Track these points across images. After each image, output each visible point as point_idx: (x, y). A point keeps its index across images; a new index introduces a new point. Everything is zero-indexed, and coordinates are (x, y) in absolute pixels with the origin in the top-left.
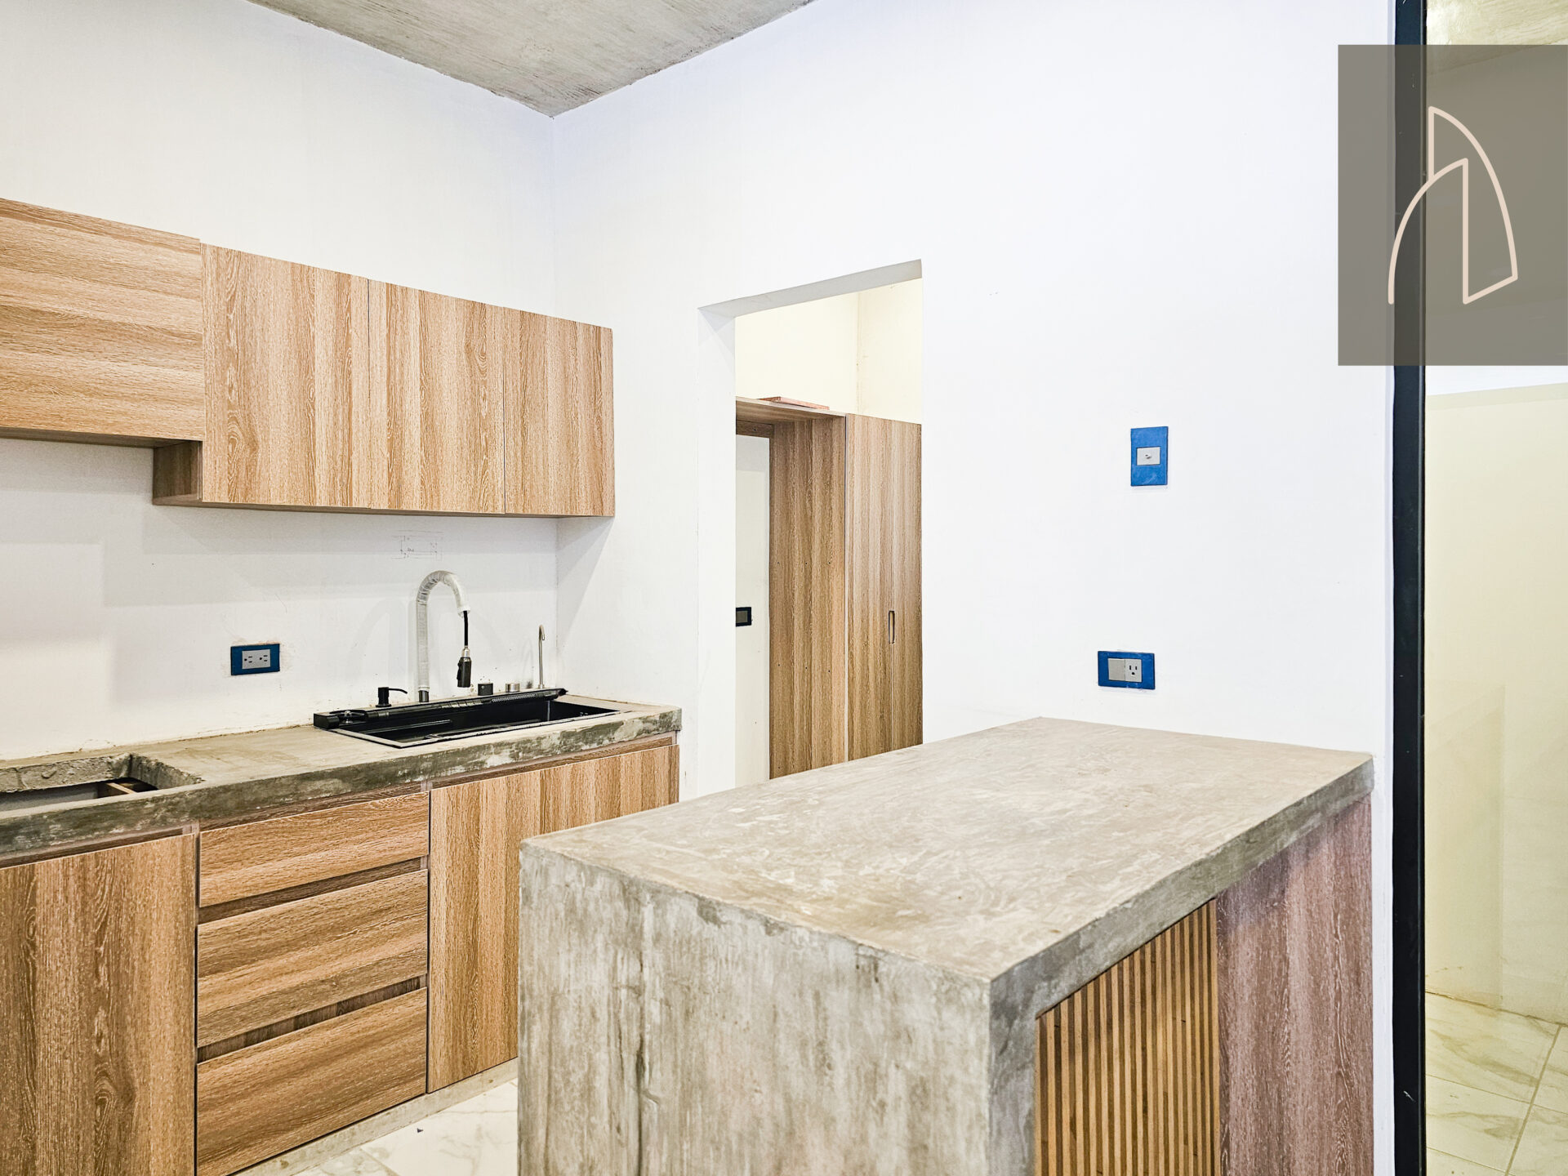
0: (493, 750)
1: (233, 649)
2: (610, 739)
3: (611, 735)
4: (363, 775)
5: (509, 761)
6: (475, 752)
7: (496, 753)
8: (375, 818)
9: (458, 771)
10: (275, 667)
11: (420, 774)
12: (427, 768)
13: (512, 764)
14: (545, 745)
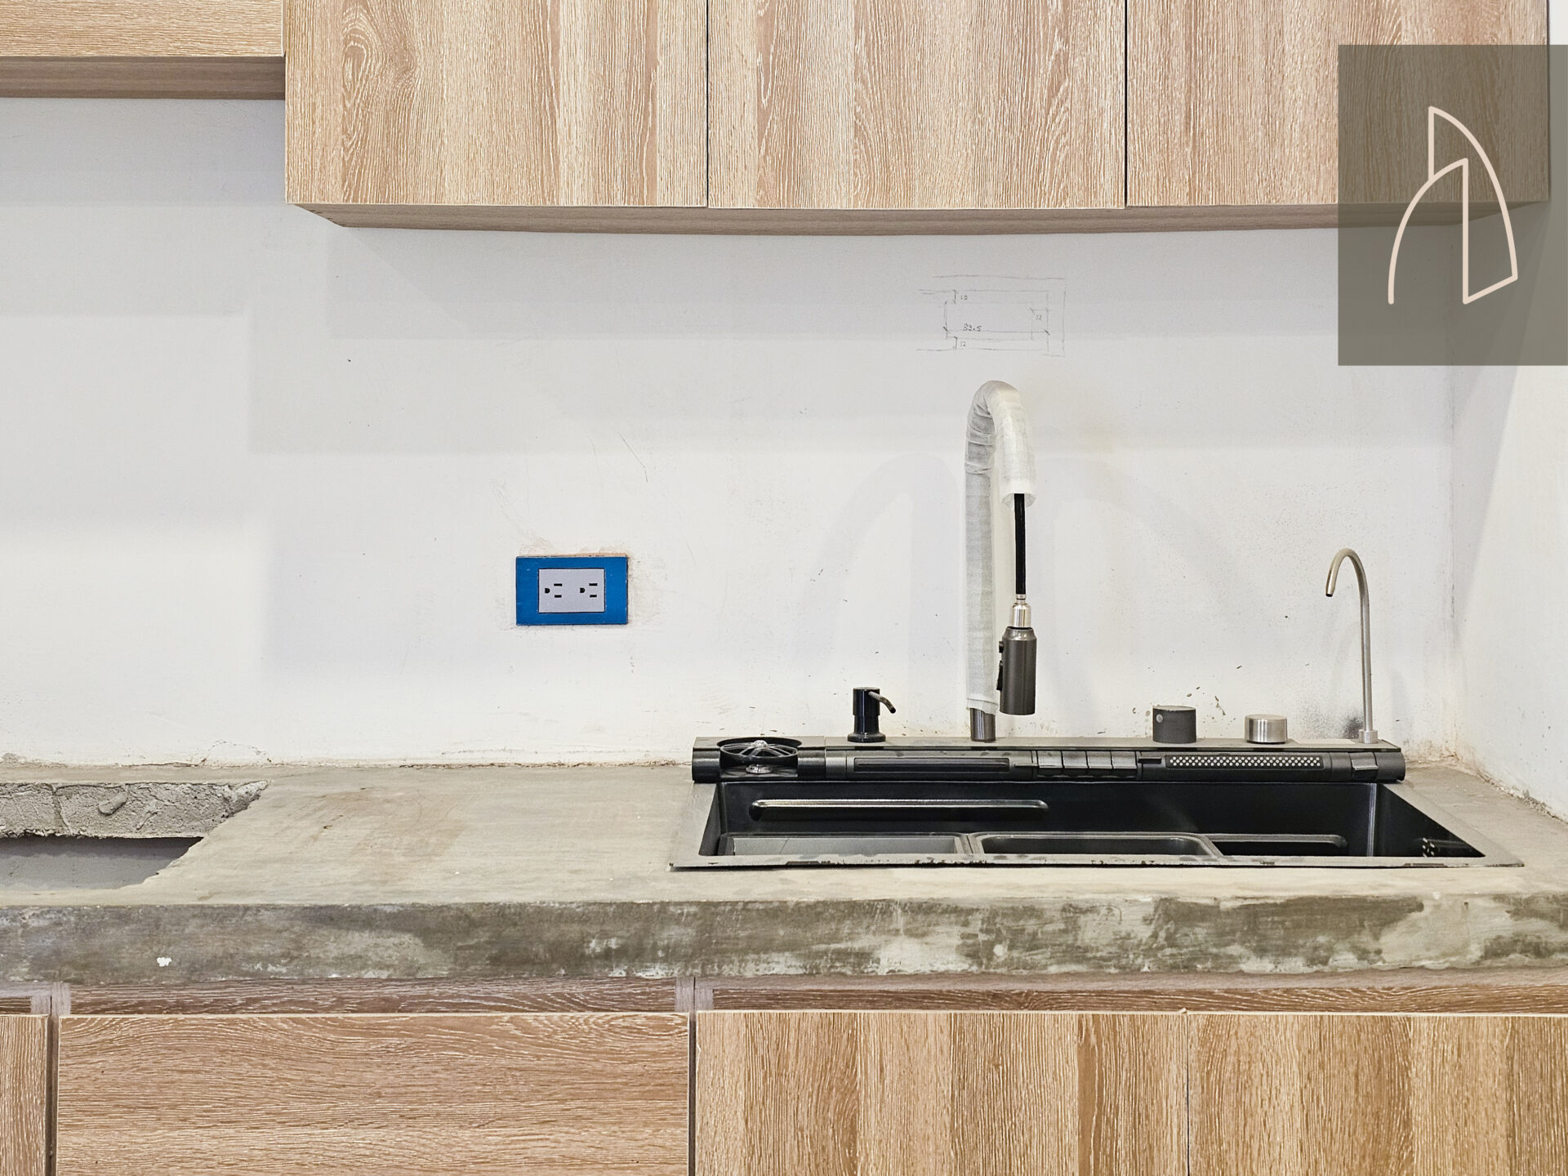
0: (900, 921)
1: (522, 563)
2: (1363, 954)
3: (1365, 939)
4: (482, 936)
5: (956, 964)
6: (841, 920)
7: (910, 933)
8: (521, 1062)
9: (779, 969)
10: (615, 613)
11: (655, 960)
12: (677, 945)
13: (964, 976)
14: (1091, 933)
